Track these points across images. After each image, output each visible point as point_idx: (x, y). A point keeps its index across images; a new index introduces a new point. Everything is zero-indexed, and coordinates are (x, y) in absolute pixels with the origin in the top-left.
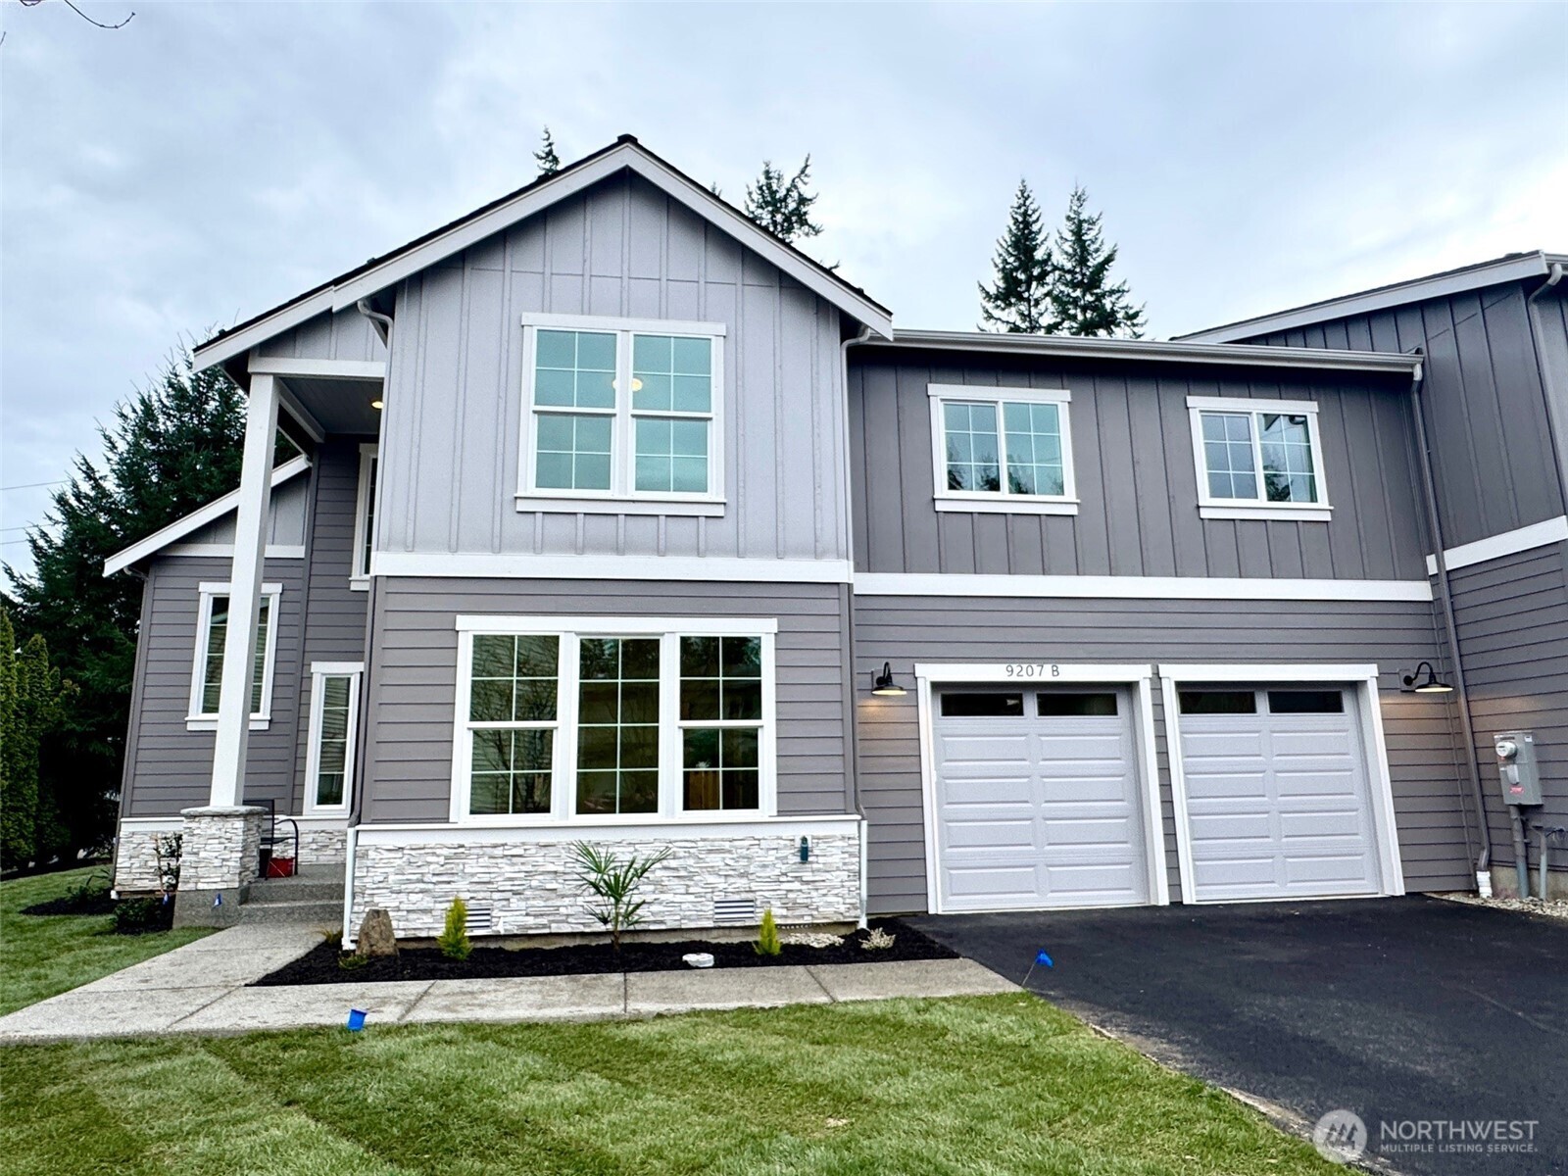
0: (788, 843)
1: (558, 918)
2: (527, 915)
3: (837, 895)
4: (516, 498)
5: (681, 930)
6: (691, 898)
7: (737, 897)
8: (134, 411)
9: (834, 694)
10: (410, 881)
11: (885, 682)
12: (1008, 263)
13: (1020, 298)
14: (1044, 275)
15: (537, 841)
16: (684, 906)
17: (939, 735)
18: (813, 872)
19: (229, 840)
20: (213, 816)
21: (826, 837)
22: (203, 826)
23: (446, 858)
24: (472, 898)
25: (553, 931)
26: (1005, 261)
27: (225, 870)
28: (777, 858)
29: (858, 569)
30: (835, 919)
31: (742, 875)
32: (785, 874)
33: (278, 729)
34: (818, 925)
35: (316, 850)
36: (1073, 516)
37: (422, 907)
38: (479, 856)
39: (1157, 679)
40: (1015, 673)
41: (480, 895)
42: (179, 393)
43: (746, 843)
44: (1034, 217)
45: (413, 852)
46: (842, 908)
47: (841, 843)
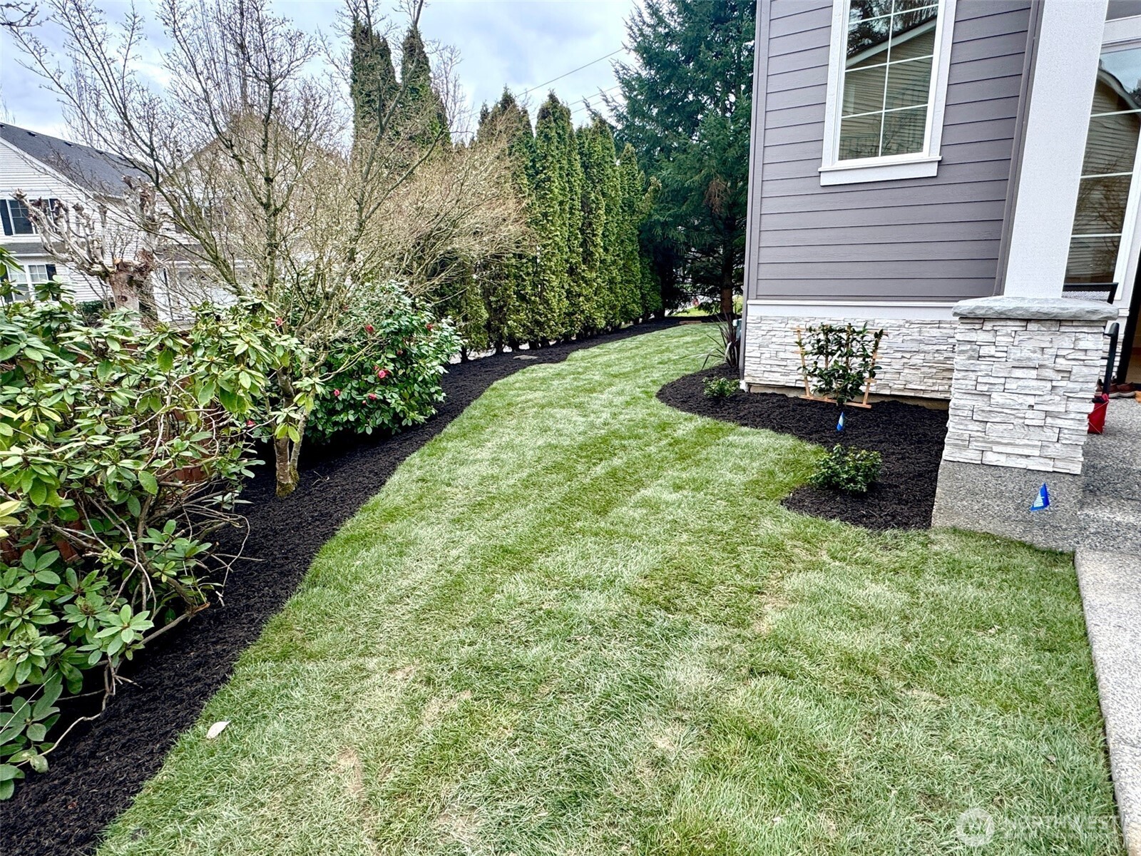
20: (1028, 321)
22: (1002, 340)
27: (1051, 434)
33: (951, 174)
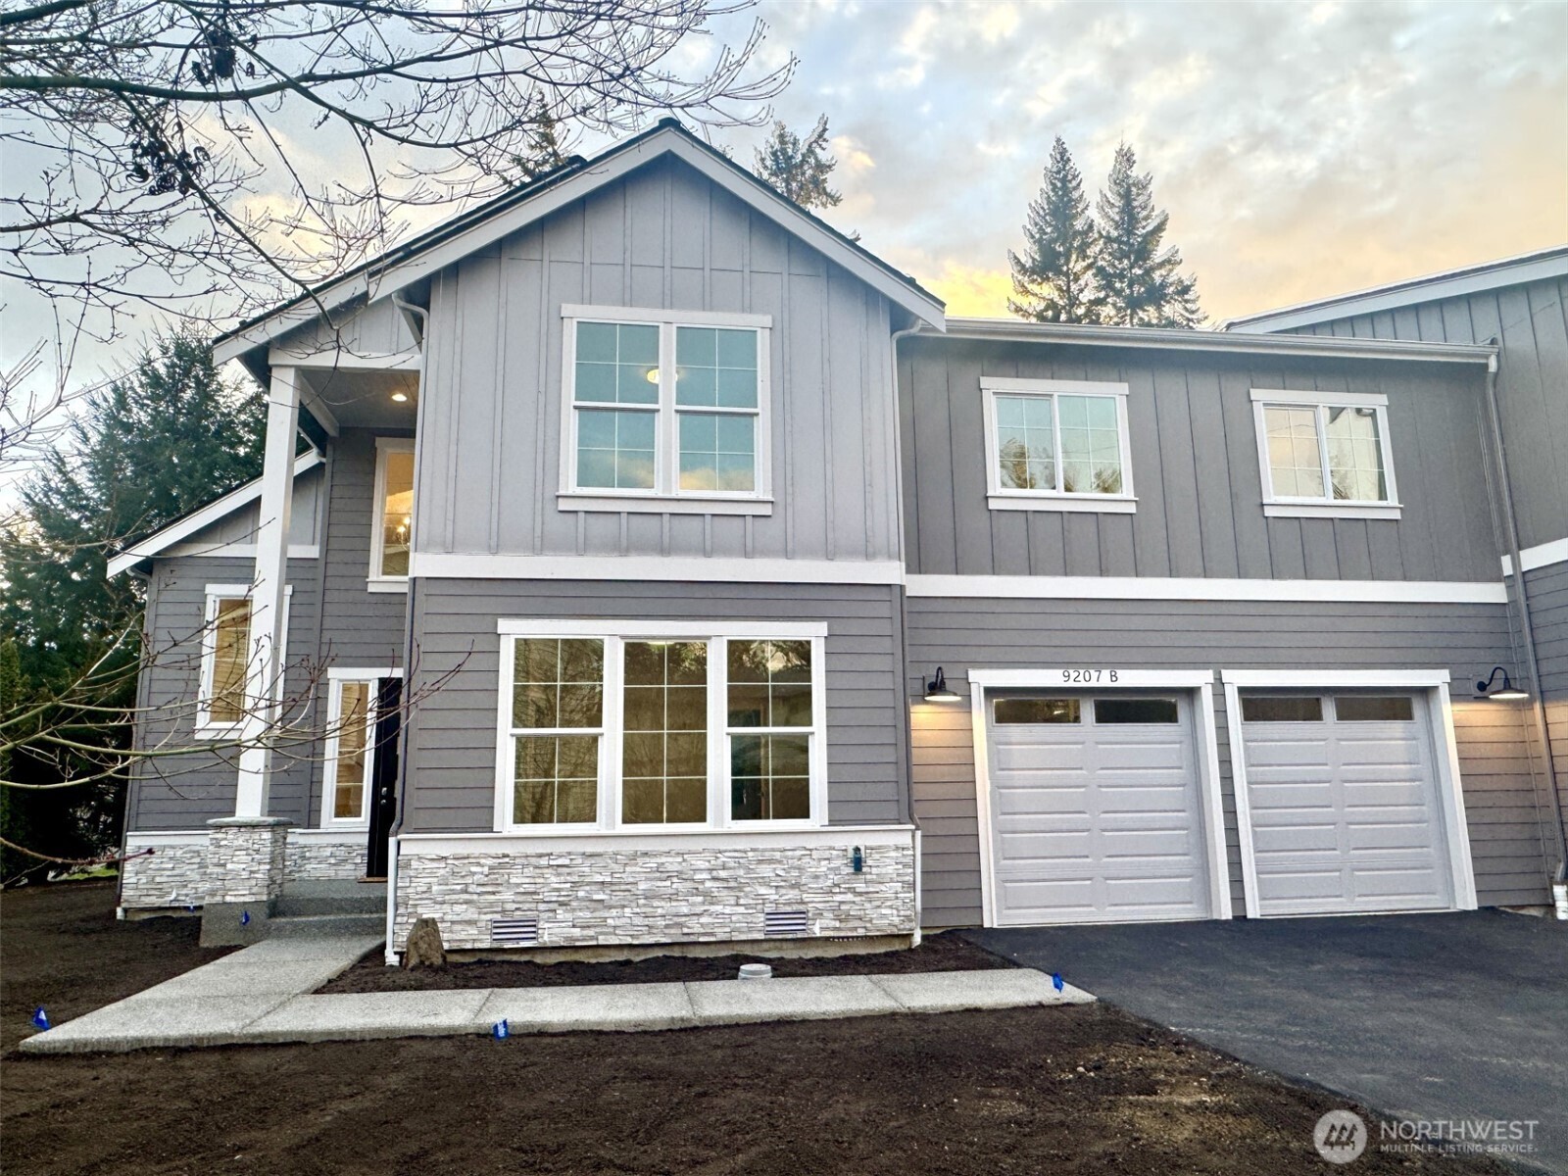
0: (840, 853)
1: (605, 930)
2: (574, 926)
3: (891, 907)
4: (558, 497)
5: (731, 942)
6: (742, 910)
7: (788, 909)
8: (106, 400)
9: (887, 699)
10: (453, 892)
11: (937, 687)
12: (1046, 234)
13: (1058, 272)
14: (1084, 246)
15: (582, 851)
16: (734, 918)
17: (993, 743)
18: (866, 883)
19: (257, 851)
20: (240, 827)
21: (880, 847)
22: (230, 837)
23: (491, 868)
24: (517, 909)
25: (600, 943)
26: (1042, 231)
27: (254, 882)
28: (829, 869)
29: (908, 571)
30: (889, 932)
31: (793, 887)
32: (838, 886)
34: (872, 937)
35: (334, 864)
36: (1131, 514)
37: (466, 918)
38: (524, 866)
39: (1219, 685)
40: (1072, 678)
41: (526, 906)
42: (155, 380)
43: (798, 853)
44: (1074, 183)
45: (456, 862)
46: (896, 920)
47: (893, 854)
